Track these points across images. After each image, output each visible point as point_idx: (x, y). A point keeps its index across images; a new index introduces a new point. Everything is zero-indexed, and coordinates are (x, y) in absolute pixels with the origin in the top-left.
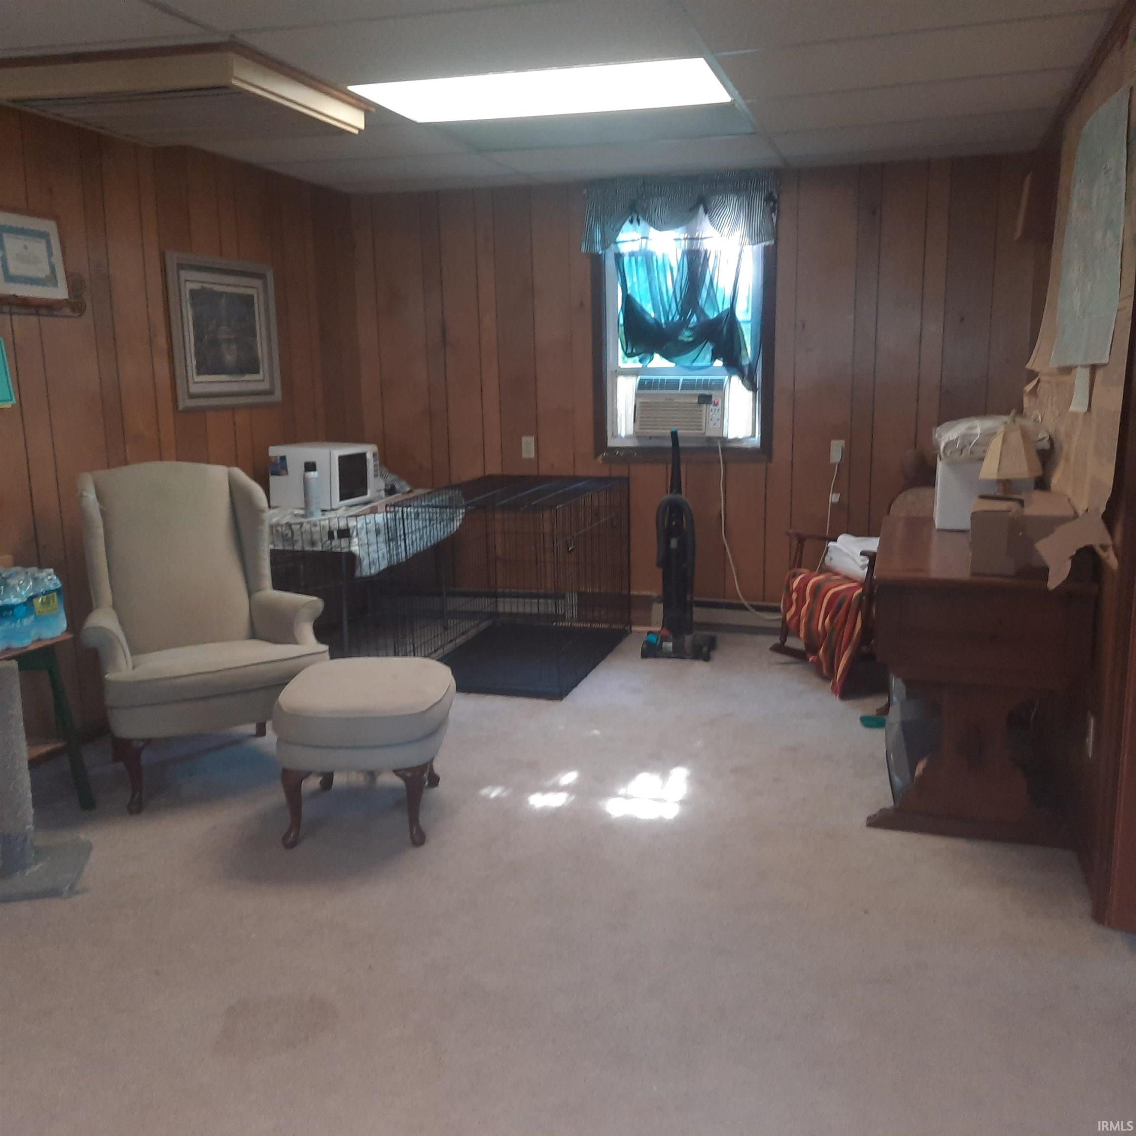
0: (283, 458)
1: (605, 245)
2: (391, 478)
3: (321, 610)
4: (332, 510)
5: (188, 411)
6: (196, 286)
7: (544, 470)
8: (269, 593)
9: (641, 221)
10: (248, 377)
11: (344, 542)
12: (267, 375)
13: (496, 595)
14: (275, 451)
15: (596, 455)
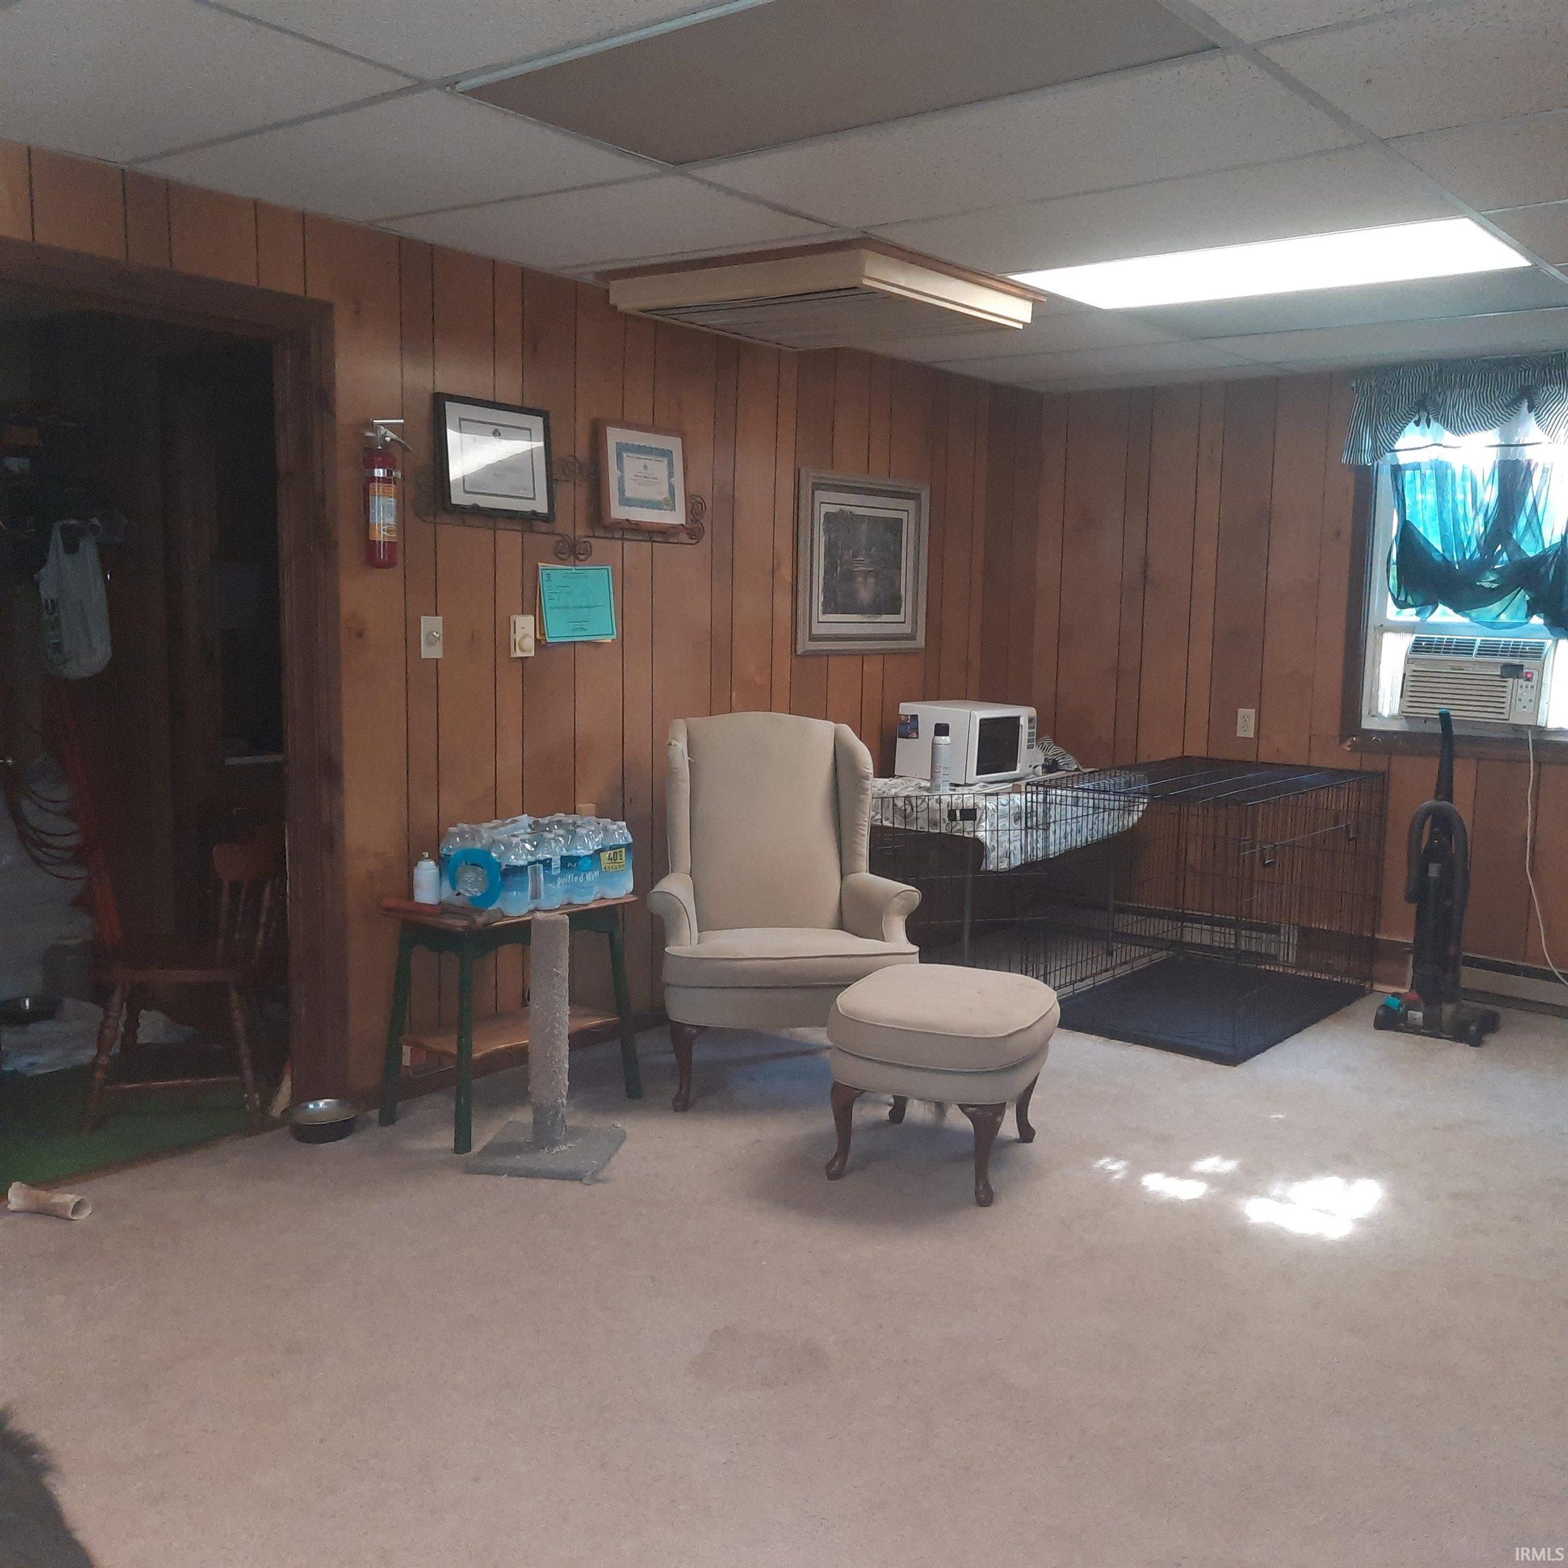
0: (915, 717)
1: (1377, 454)
2: (1054, 751)
3: (917, 903)
4: (966, 785)
5: (809, 655)
6: (833, 509)
7: (1266, 755)
8: (864, 876)
9: (1432, 421)
10: (885, 618)
11: (969, 824)
12: (909, 618)
13: (1182, 918)
14: (906, 708)
15: (1342, 741)
